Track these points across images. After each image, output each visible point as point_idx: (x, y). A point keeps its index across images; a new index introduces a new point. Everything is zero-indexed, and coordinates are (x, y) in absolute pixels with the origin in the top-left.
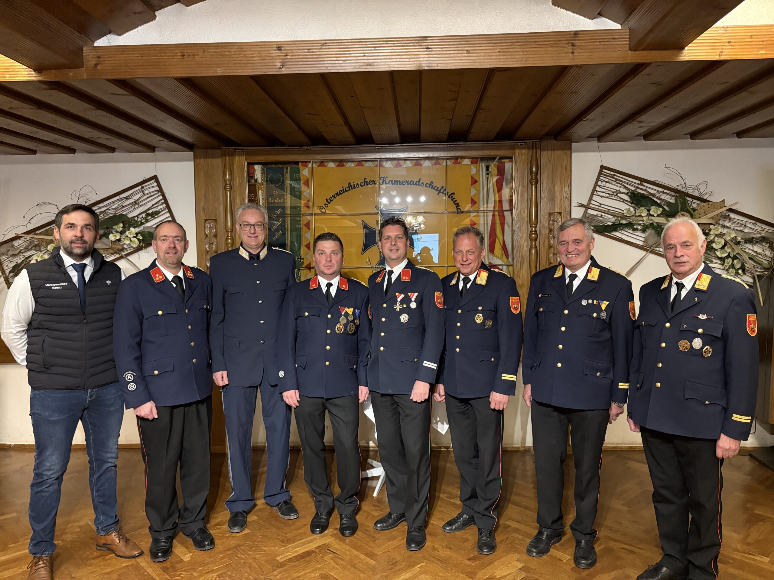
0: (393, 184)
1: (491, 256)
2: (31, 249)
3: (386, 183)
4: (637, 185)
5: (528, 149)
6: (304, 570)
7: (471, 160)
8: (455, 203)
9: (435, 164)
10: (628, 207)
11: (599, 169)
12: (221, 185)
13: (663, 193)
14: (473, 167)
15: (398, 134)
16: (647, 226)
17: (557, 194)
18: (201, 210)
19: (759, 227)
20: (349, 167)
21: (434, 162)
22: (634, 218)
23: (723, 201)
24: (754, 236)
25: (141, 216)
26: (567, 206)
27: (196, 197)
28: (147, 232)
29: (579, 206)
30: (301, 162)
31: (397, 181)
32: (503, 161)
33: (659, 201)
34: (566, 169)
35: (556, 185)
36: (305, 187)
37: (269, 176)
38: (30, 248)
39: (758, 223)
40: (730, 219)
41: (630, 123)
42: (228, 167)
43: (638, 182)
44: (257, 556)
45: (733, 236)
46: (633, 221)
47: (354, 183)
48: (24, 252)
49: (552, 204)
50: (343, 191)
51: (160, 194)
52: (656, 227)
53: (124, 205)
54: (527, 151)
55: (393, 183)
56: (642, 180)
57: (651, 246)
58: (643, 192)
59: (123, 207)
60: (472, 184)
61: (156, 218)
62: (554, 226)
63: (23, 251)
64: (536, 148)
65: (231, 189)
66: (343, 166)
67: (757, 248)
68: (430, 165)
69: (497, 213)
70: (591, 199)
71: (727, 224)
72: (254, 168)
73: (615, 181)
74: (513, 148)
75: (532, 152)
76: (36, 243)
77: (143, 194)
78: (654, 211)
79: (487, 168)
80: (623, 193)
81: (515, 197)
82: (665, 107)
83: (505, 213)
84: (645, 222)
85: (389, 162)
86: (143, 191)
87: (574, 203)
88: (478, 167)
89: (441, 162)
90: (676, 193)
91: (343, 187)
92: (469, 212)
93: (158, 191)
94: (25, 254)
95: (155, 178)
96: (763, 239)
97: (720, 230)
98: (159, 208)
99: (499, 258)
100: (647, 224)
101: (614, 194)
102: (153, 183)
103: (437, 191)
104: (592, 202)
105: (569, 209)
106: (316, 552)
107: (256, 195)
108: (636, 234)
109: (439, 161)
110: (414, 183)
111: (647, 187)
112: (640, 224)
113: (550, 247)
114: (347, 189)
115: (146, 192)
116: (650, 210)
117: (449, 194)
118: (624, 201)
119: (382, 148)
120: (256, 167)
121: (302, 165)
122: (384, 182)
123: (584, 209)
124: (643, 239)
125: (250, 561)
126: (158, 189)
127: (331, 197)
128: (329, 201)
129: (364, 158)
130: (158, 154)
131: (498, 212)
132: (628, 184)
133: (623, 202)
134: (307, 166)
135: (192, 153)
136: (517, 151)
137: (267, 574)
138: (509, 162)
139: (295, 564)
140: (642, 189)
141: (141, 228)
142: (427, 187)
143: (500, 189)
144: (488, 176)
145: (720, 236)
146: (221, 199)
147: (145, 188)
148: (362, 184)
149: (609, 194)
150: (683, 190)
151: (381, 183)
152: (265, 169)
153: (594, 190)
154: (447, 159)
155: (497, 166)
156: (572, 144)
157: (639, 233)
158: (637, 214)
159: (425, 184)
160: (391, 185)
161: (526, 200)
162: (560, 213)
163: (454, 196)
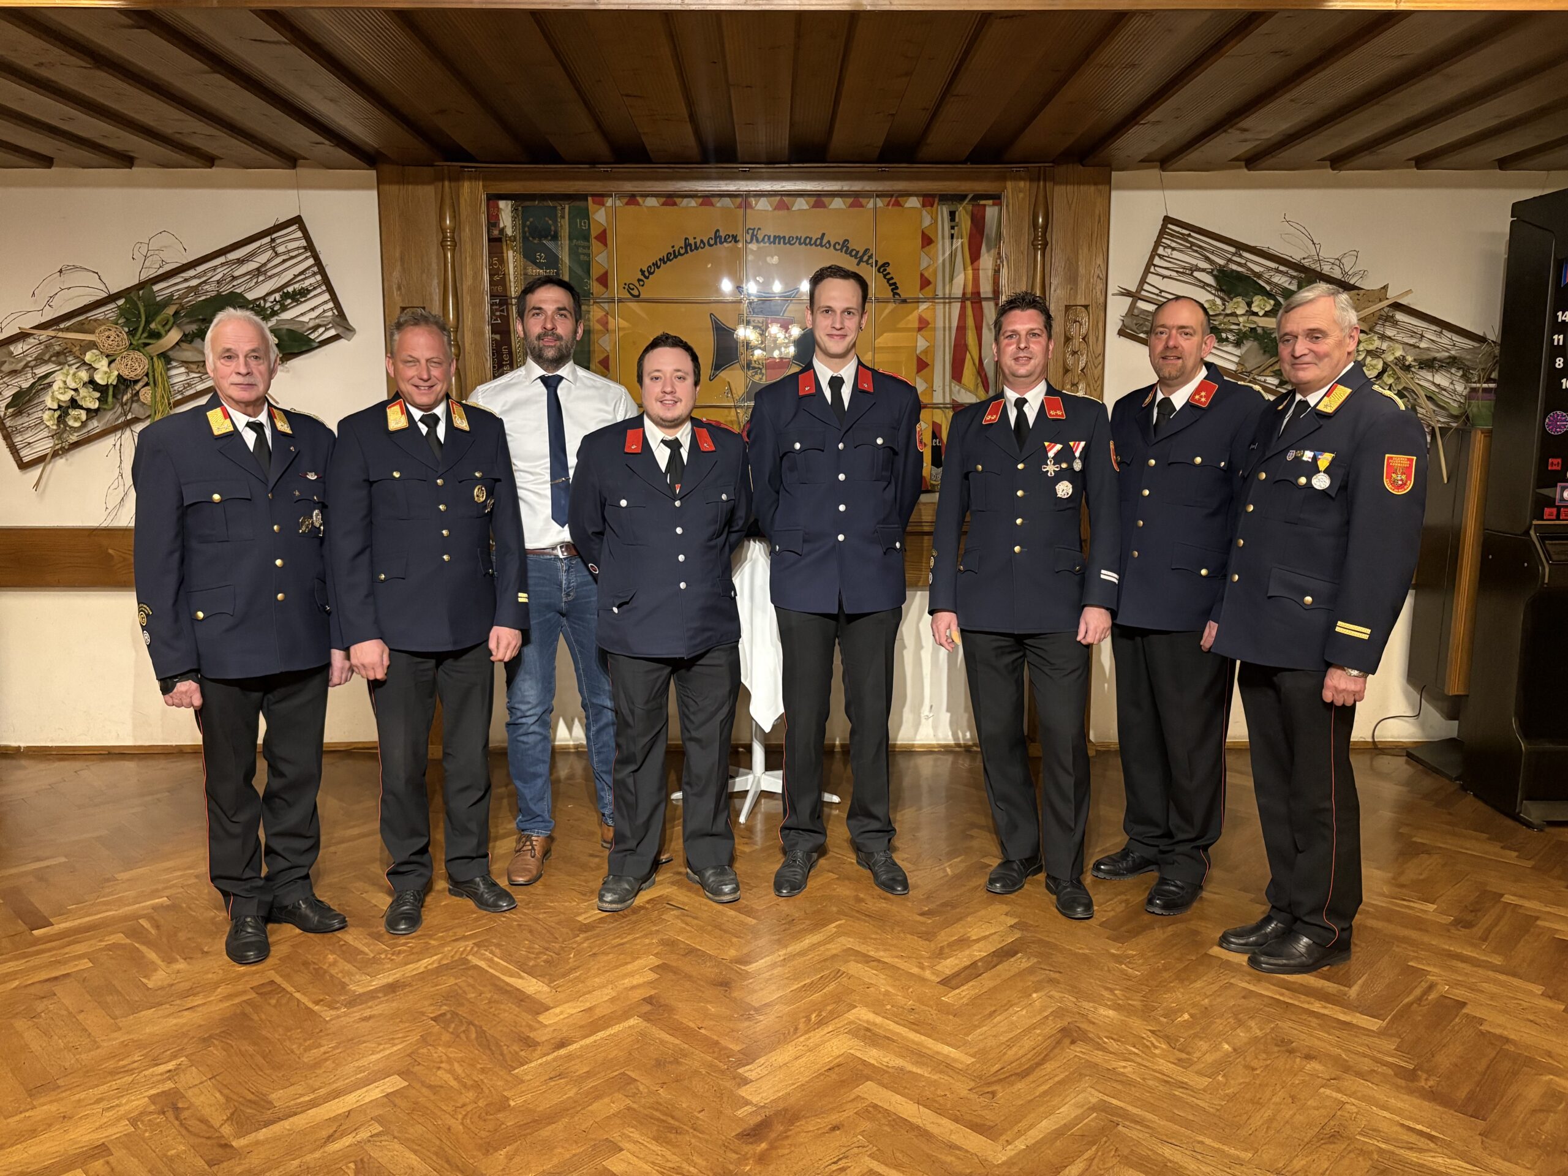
0: (770, 243)
1: (956, 388)
2: (46, 362)
3: (757, 241)
4: (1230, 256)
5: (1031, 180)
6: (629, 934)
7: (921, 199)
8: (891, 282)
9: (852, 206)
10: (1211, 297)
11: (1161, 222)
12: (435, 239)
13: (1277, 271)
14: (924, 213)
15: (787, 142)
16: (1245, 333)
17: (1082, 270)
18: (395, 287)
19: (1447, 339)
20: (687, 208)
21: (850, 200)
22: (1221, 317)
23: (1385, 288)
24: (1438, 355)
25: (272, 298)
26: (1099, 293)
27: (385, 262)
28: (284, 331)
29: (1122, 294)
30: (593, 195)
31: (779, 236)
32: (982, 202)
33: (1268, 288)
34: (1099, 221)
35: (1080, 251)
36: (600, 244)
37: (528, 223)
38: (46, 357)
39: (1445, 332)
40: (1395, 323)
41: (1225, 131)
42: (448, 202)
43: (1233, 250)
44: (541, 916)
45: (1398, 353)
46: (1220, 324)
47: (695, 238)
48: (35, 366)
49: (1071, 289)
50: (675, 255)
51: (309, 254)
52: (1261, 336)
53: (236, 274)
54: (1028, 184)
55: (772, 240)
56: (1240, 247)
57: (1250, 373)
58: (1240, 269)
59: (234, 278)
60: (923, 247)
61: (302, 302)
62: (1074, 330)
63: (33, 363)
64: (1045, 180)
65: (456, 246)
66: (675, 204)
67: (1441, 379)
68: (843, 207)
69: (968, 304)
70: (1143, 281)
71: (1390, 332)
72: (498, 207)
73: (1190, 248)
74: (1003, 178)
75: (1038, 187)
76: (57, 348)
77: (274, 254)
78: (1258, 306)
79: (952, 215)
80: (1203, 270)
81: (1004, 272)
82: (1292, 100)
83: (984, 303)
84: (1241, 326)
85: (763, 200)
86: (273, 248)
87: (1113, 288)
88: (934, 212)
89: (863, 201)
90: (1300, 272)
91: (673, 247)
92: (918, 301)
93: (305, 247)
94: (36, 371)
95: (298, 221)
96: (1452, 362)
97: (1377, 343)
98: (307, 283)
99: (970, 392)
100: (1244, 330)
101: (1187, 272)
102: (294, 232)
103: (856, 258)
104: (1146, 287)
105: (1102, 300)
106: (647, 909)
107: (502, 261)
108: (1224, 349)
109: (861, 200)
110: (813, 242)
111: (1247, 260)
112: (1231, 331)
113: (1066, 371)
114: (682, 251)
115: (281, 249)
116: (1252, 302)
117: (879, 264)
118: (1204, 285)
119: (751, 170)
120: (502, 204)
121: (594, 202)
122: (754, 238)
123: (1129, 300)
124: (1236, 360)
125: (529, 923)
126: (305, 244)
127: (650, 267)
128: (646, 274)
129: (716, 189)
130: (302, 172)
131: (972, 303)
132: (1212, 253)
133: (1203, 288)
134: (603, 205)
135: (374, 173)
136: (1009, 185)
137: (564, 941)
138: (994, 204)
139: (611, 926)
140: (1239, 264)
141: (273, 321)
142: (837, 250)
143: (975, 256)
144: (953, 232)
145: (1376, 353)
146: (434, 266)
147: (278, 241)
148: (712, 242)
149: (1177, 272)
150: (1313, 267)
151: (749, 241)
152: (520, 208)
153: (1150, 263)
154: (877, 196)
155: (970, 213)
156: (1113, 173)
157: (1230, 348)
158: (1228, 311)
159: (832, 244)
160: (767, 244)
161: (1025, 279)
162: (1086, 307)
163: (889, 270)
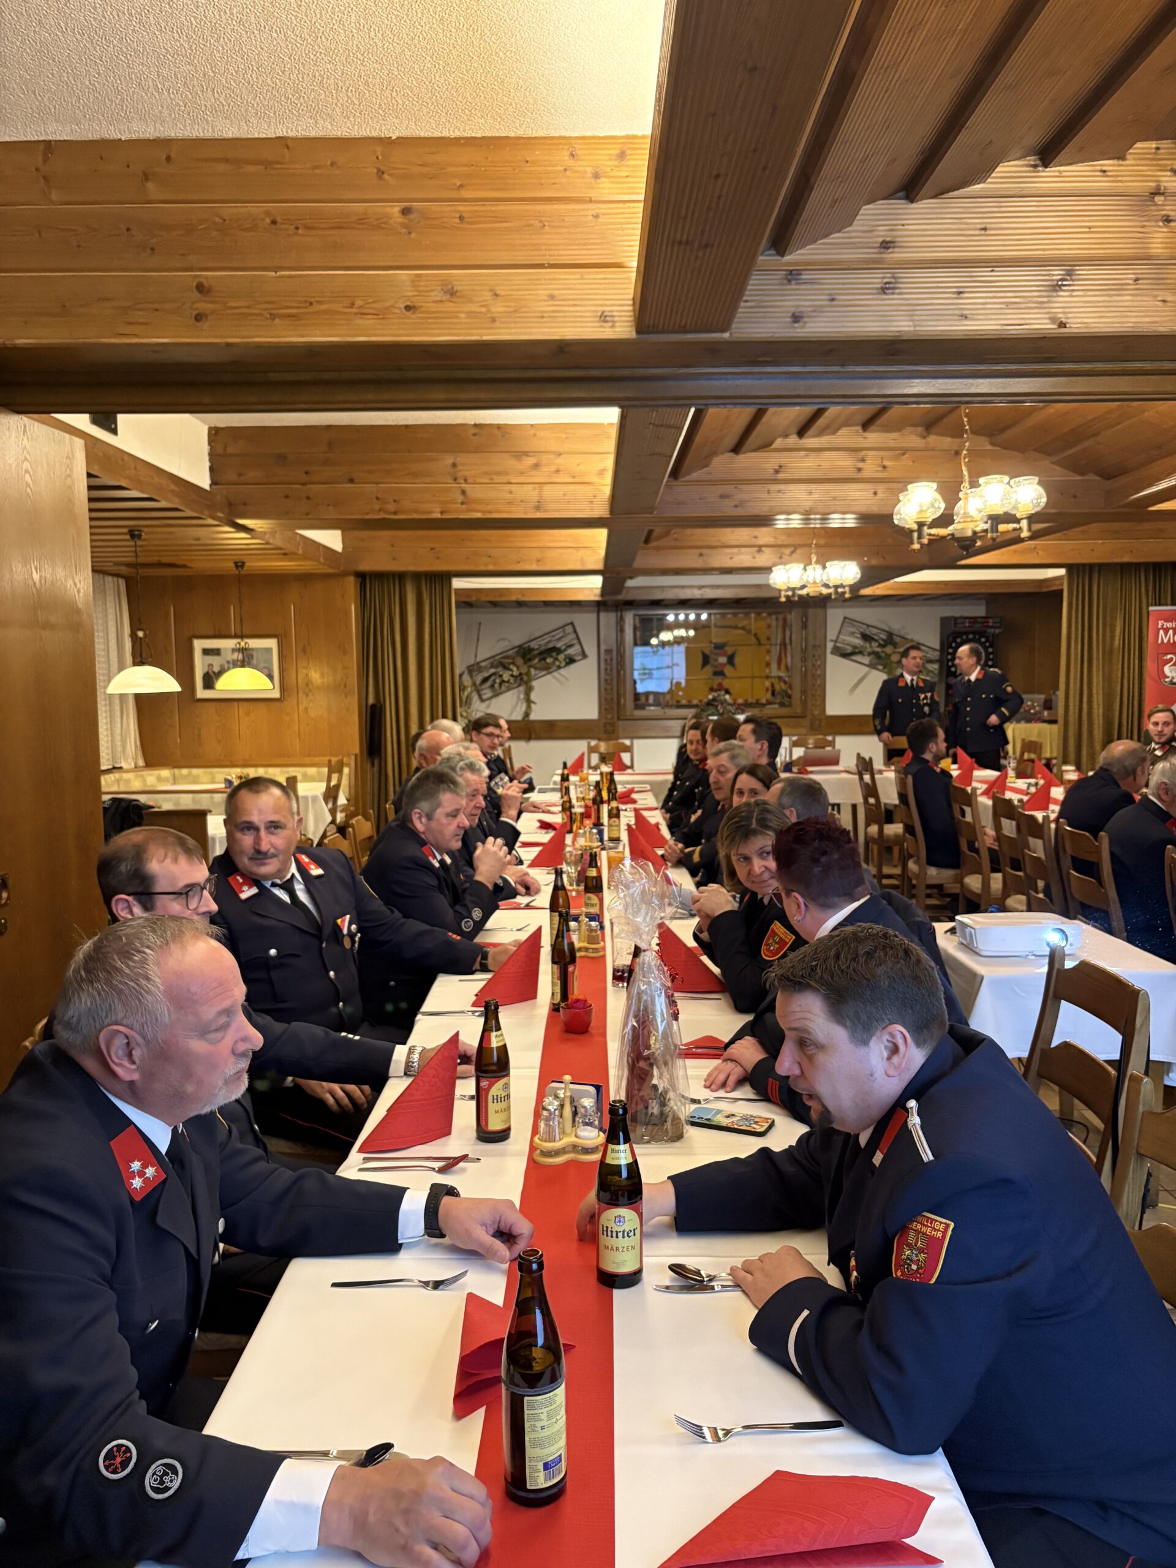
4: (865, 629)
10: (859, 641)
11: (843, 618)
13: (880, 633)
17: (818, 634)
18: (601, 643)
22: (863, 648)
26: (824, 641)
29: (831, 641)
33: (878, 638)
35: (817, 628)
49: (815, 640)
61: (572, 648)
69: (782, 644)
73: (853, 626)
77: (564, 633)
80: (857, 633)
81: (793, 636)
83: (787, 645)
87: (828, 640)
90: (887, 633)
92: (766, 645)
93: (573, 631)
98: (574, 641)
101: (852, 633)
102: (571, 626)
104: (839, 638)
111: (871, 630)
112: (866, 652)
123: (834, 643)
132: (860, 628)
133: (857, 638)
140: (868, 631)
147: (565, 629)
149: (849, 634)
150: (891, 632)
153: (840, 632)
157: (866, 657)
158: (865, 646)
161: (800, 638)
162: (820, 646)
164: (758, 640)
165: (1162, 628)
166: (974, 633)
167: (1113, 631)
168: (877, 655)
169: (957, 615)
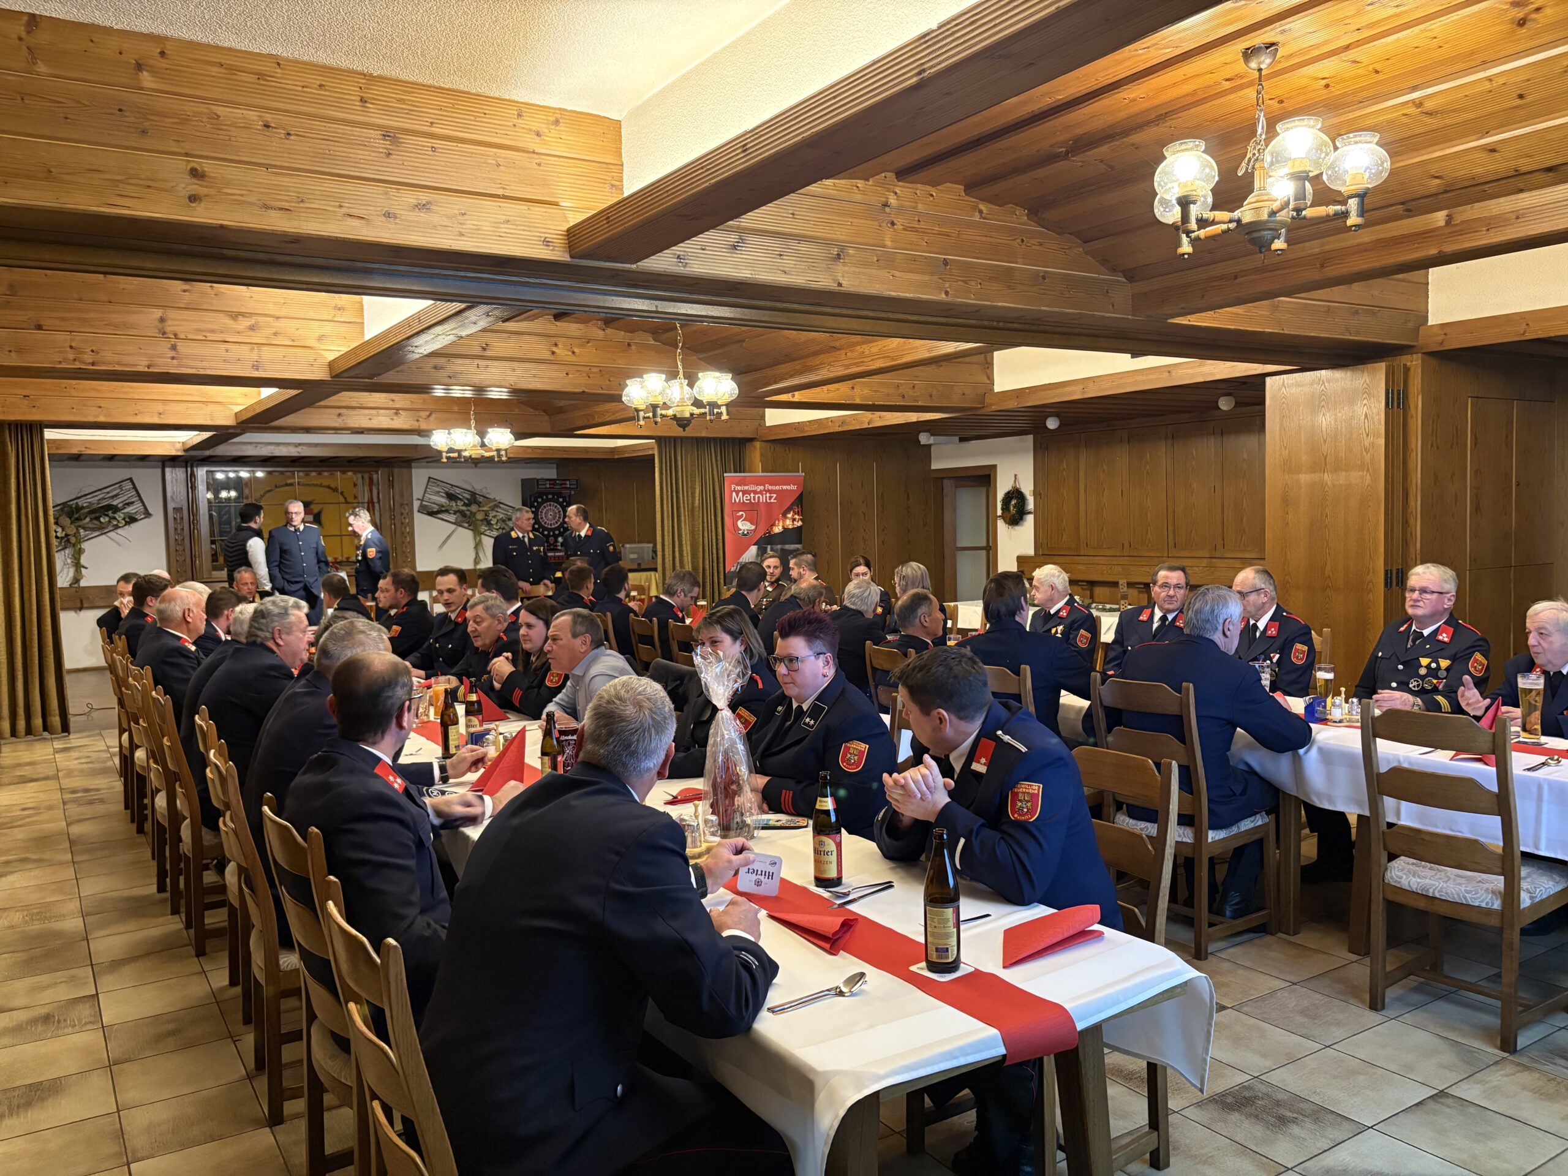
4: (449, 489)
7: (353, 472)
10: (445, 500)
11: (428, 478)
13: (463, 493)
14: (354, 477)
16: (456, 511)
17: (405, 493)
21: (330, 473)
22: (449, 507)
25: (120, 505)
26: (411, 500)
29: (418, 500)
32: (372, 473)
33: (462, 498)
34: (409, 479)
35: (404, 487)
49: (402, 499)
50: (272, 490)
51: (134, 490)
53: (105, 497)
56: (452, 485)
58: (453, 492)
60: (354, 487)
61: (131, 506)
64: (391, 467)
68: (328, 475)
70: (424, 496)
73: (438, 486)
74: (378, 467)
79: (363, 477)
80: (442, 492)
86: (121, 488)
87: (414, 498)
88: (357, 477)
90: (470, 493)
93: (132, 488)
95: (131, 479)
97: (494, 513)
98: (133, 499)
101: (437, 493)
102: (128, 483)
103: (333, 490)
108: (451, 516)
110: (318, 485)
111: (455, 490)
112: (453, 510)
113: (402, 523)
114: (274, 488)
115: (124, 488)
116: (458, 502)
117: (341, 492)
118: (443, 497)
123: (420, 502)
124: (455, 519)
127: (264, 494)
130: (132, 463)
132: (444, 488)
135: (160, 463)
136: (381, 469)
138: (376, 474)
143: (371, 490)
145: (494, 517)
149: (434, 493)
150: (475, 492)
153: (426, 491)
155: (368, 477)
159: (325, 486)
162: (407, 504)
163: (344, 494)
164: (345, 498)
165: (734, 491)
166: (553, 494)
167: (693, 494)
168: (462, 513)
169: (539, 477)
